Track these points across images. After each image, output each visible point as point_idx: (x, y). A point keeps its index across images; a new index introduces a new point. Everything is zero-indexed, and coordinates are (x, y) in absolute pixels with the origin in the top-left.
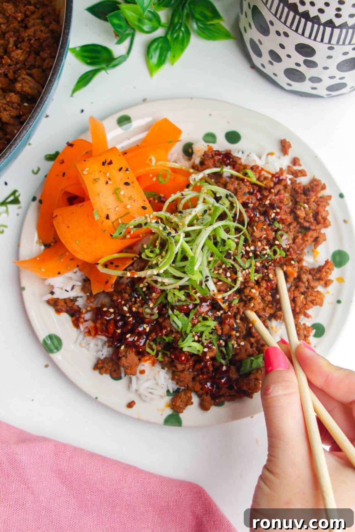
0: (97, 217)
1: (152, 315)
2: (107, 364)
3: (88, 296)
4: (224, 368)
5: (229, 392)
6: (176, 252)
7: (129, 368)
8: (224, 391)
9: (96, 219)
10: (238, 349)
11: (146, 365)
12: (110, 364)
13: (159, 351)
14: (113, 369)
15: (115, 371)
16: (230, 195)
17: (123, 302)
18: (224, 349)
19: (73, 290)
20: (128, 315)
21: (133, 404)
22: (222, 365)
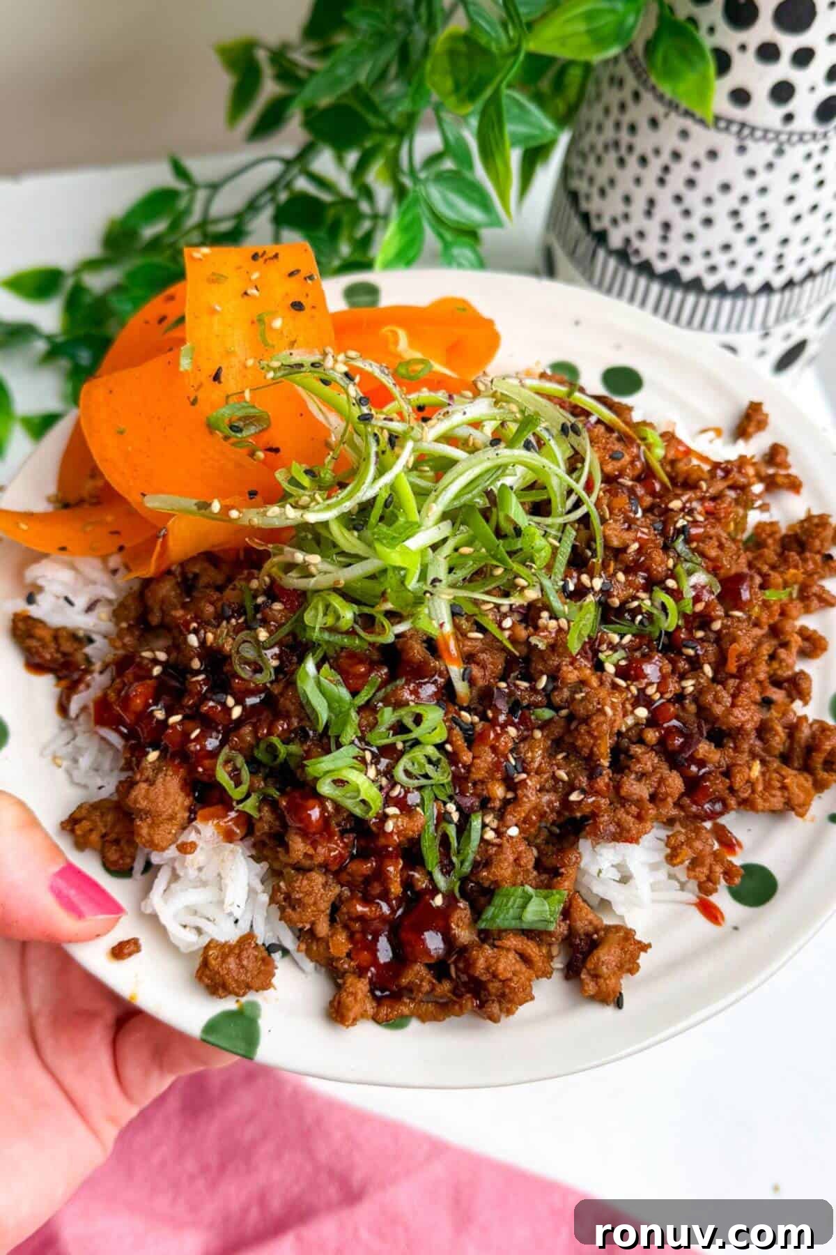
0: (185, 364)
1: (258, 669)
2: (102, 815)
3: (121, 629)
4: (438, 901)
5: (430, 982)
6: (370, 494)
7: (149, 821)
8: (417, 973)
9: (182, 369)
10: (493, 845)
11: (206, 832)
12: (110, 818)
13: (254, 791)
14: (113, 836)
15: (117, 842)
16: (573, 427)
17: (194, 625)
18: (452, 831)
19: (90, 613)
20: (196, 664)
21: (132, 948)
22: (435, 891)
